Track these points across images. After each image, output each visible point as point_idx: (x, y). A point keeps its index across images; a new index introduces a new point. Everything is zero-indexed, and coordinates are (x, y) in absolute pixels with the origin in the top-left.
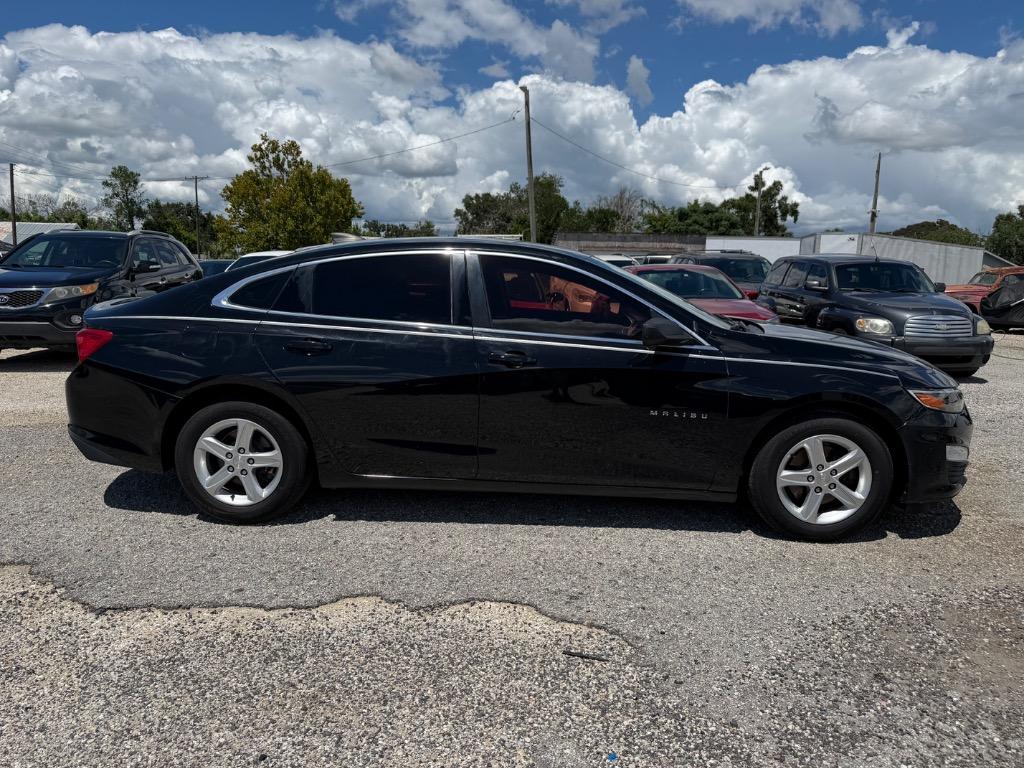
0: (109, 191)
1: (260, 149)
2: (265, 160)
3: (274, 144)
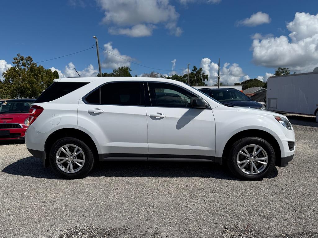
1: (17, 59)
2: (19, 63)
3: (22, 57)
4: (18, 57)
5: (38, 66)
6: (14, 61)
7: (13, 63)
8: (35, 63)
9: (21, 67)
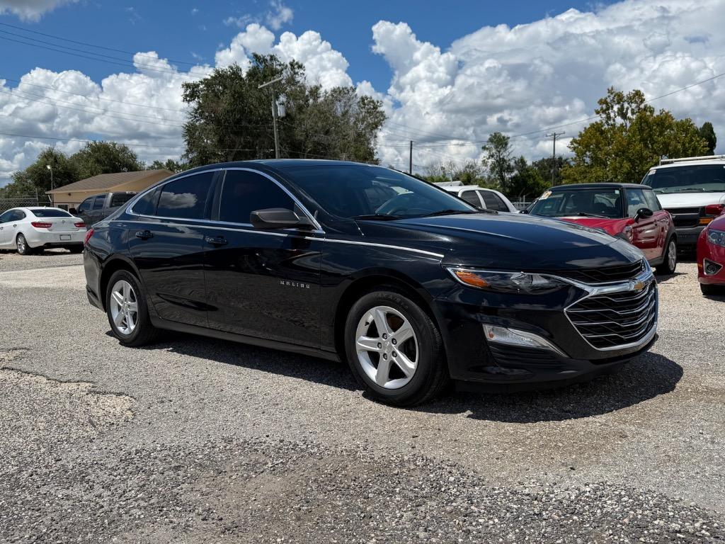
0: (487, 154)
1: (606, 102)
2: (610, 111)
3: (619, 96)
4: (609, 96)
5: (656, 113)
6: (599, 108)
7: (598, 113)
8: (650, 107)
9: (614, 121)
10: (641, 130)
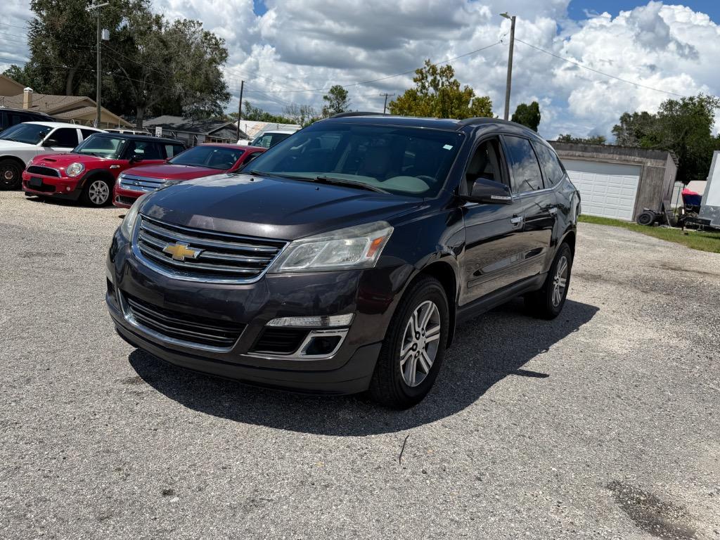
0: (328, 103)
1: (422, 73)
2: (425, 81)
3: (433, 68)
4: (425, 68)
6: (416, 76)
7: (415, 80)
8: (457, 83)
9: (427, 90)
10: (443, 102)
